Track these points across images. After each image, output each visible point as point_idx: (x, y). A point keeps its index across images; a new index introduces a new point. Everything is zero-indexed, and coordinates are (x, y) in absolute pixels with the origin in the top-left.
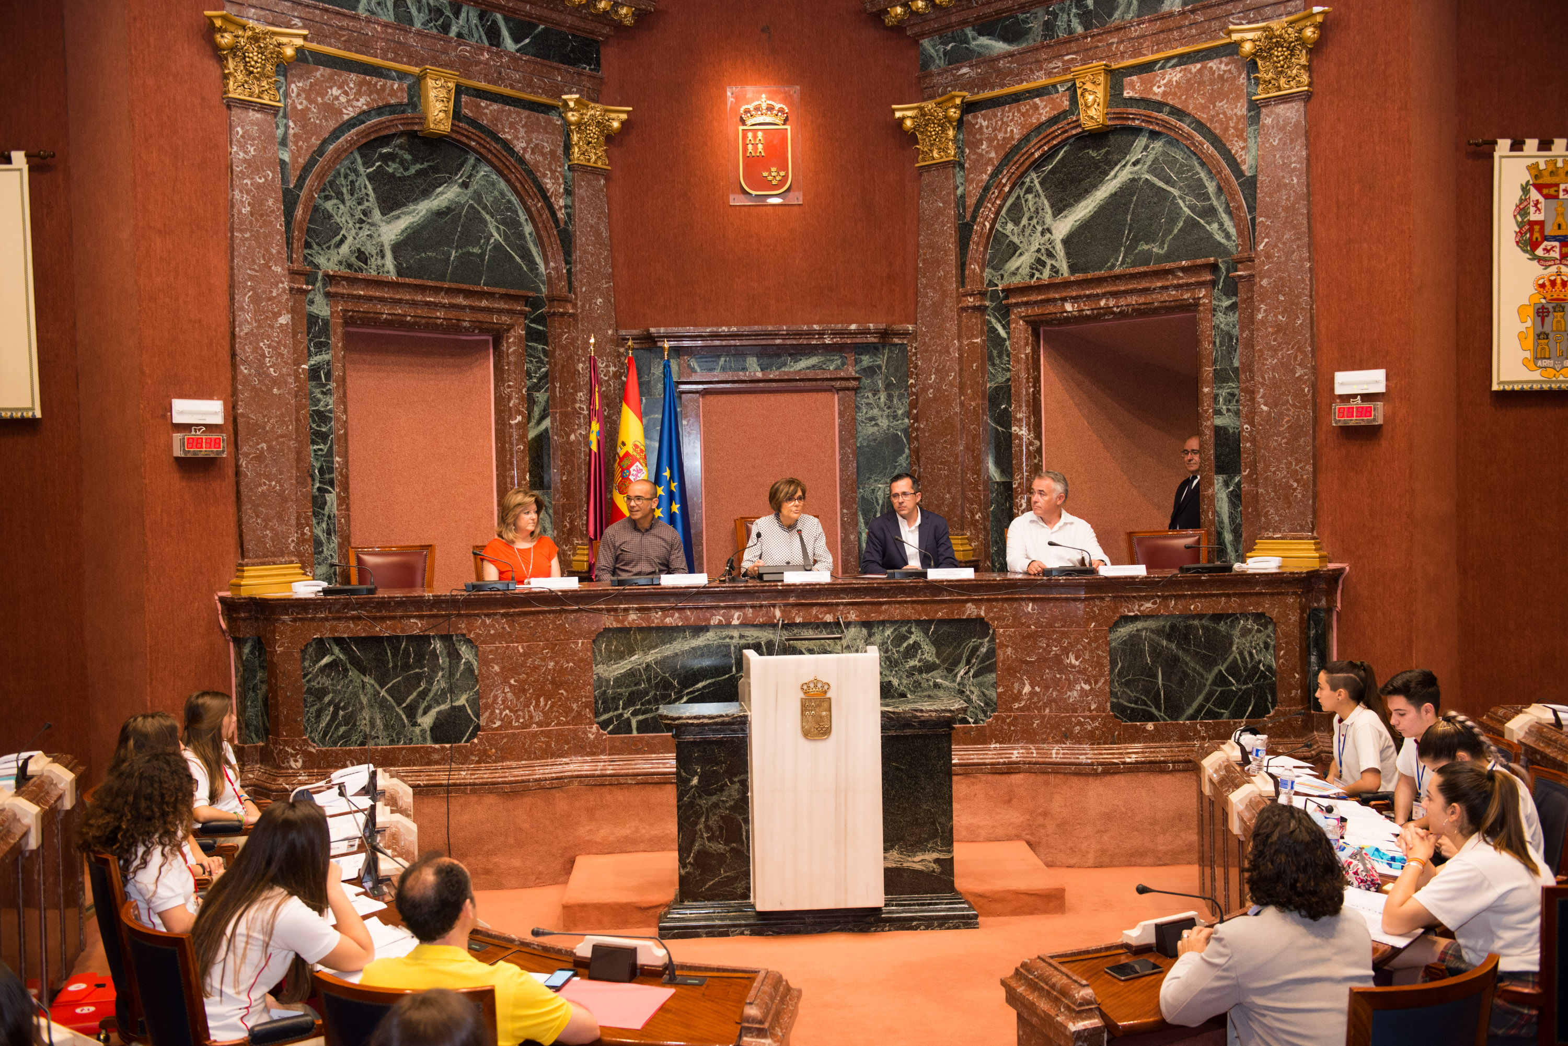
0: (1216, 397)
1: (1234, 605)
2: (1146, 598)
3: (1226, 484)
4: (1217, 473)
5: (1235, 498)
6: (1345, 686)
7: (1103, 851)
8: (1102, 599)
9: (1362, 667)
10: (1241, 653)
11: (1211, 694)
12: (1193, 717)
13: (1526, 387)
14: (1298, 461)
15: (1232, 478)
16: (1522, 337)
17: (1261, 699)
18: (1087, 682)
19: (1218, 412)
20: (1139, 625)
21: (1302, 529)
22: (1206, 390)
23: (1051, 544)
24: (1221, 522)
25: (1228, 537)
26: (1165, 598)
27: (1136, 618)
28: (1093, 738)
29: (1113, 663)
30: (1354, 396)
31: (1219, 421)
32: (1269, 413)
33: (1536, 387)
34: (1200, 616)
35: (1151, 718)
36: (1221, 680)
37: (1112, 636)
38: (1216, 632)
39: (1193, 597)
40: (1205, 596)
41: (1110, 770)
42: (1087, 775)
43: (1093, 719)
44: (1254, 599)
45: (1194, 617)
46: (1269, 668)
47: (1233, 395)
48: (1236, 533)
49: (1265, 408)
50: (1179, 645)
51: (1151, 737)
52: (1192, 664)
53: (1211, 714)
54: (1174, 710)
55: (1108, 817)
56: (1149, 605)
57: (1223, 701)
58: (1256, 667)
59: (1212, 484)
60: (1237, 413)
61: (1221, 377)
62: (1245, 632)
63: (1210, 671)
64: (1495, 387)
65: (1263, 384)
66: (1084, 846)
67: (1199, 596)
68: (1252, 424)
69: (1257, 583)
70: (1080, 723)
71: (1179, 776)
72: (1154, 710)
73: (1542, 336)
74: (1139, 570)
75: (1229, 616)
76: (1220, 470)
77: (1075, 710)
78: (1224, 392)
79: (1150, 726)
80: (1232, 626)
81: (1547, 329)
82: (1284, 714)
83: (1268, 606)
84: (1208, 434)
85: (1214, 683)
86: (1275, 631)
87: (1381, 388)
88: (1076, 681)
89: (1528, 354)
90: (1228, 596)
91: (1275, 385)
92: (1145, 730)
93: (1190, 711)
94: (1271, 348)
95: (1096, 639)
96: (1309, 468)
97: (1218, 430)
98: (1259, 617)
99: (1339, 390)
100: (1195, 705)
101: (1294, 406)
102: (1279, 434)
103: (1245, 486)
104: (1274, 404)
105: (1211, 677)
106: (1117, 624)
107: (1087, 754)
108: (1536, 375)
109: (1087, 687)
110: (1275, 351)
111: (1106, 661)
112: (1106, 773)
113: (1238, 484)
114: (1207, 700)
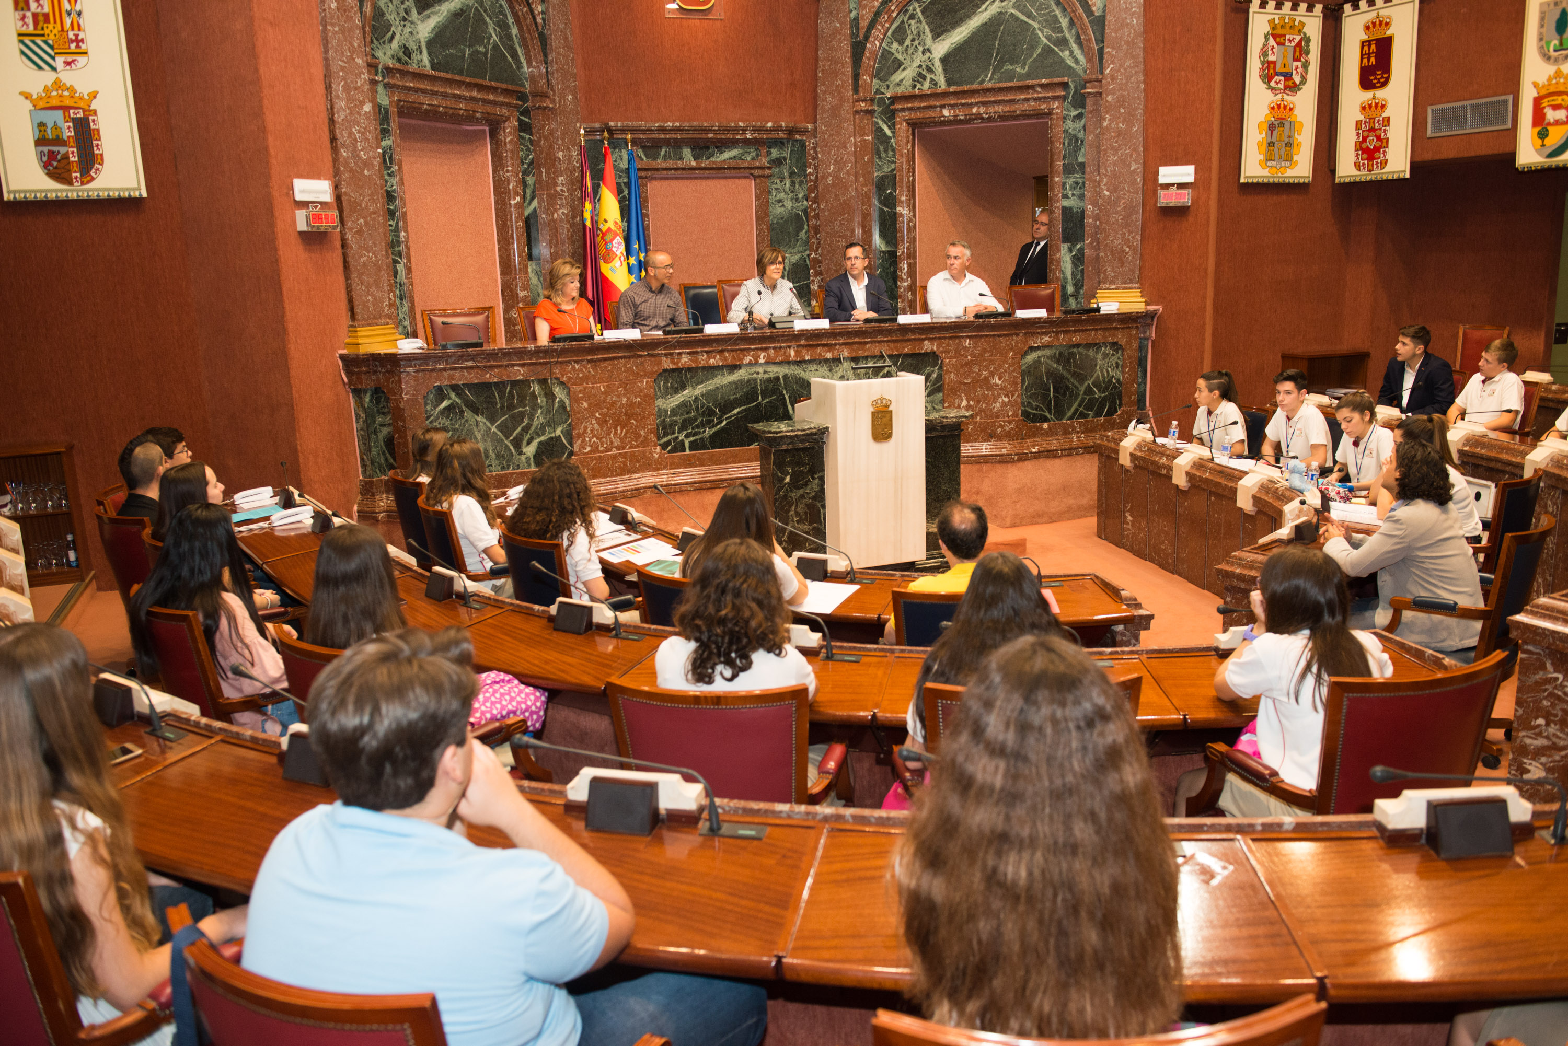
0: (1064, 184)
1: (1093, 336)
2: (1045, 334)
3: (1070, 250)
4: (1064, 242)
5: (1078, 260)
6: (1219, 388)
7: (1016, 516)
8: (1017, 335)
9: (1226, 374)
10: (1102, 371)
11: (1083, 401)
12: (1071, 418)
13: (1260, 180)
14: (1130, 232)
15: (1075, 246)
16: (1259, 144)
17: (1113, 402)
18: (1006, 396)
19: (1065, 196)
20: (1039, 353)
21: (1131, 282)
22: (1057, 179)
23: (981, 295)
24: (1065, 278)
25: (1070, 289)
26: (1057, 333)
27: (1038, 348)
28: (1009, 436)
29: (1023, 381)
30: (1173, 185)
31: (1066, 203)
32: (1110, 197)
33: (1266, 181)
34: (1078, 346)
35: (1046, 420)
36: (1089, 391)
37: (1023, 362)
38: (1087, 356)
39: (1075, 331)
40: (1082, 331)
41: (1023, 458)
42: (1007, 462)
43: (1010, 422)
44: (1111, 332)
45: (1074, 346)
46: (1118, 381)
47: (1077, 183)
48: (1078, 285)
49: (1107, 193)
50: (1064, 367)
51: (1047, 433)
52: (1071, 380)
53: (1083, 415)
54: (1060, 414)
55: (1020, 491)
56: (1047, 338)
57: (1089, 407)
58: (1110, 381)
59: (1059, 250)
60: (1082, 197)
61: (1068, 170)
62: (1106, 356)
63: (1082, 384)
64: (1242, 180)
65: (1106, 175)
66: (1004, 513)
67: (1078, 331)
68: (1095, 204)
69: (1114, 321)
70: (1001, 426)
71: (1064, 459)
72: (1047, 414)
73: (1271, 144)
74: (1042, 313)
75: (1096, 344)
76: (1066, 239)
77: (998, 417)
78: (1070, 181)
79: (1045, 426)
80: (1097, 352)
81: (1274, 139)
82: (1127, 413)
83: (1121, 338)
84: (1058, 213)
85: (1085, 393)
86: (1123, 355)
87: (1191, 179)
88: (999, 396)
89: (1262, 157)
90: (1096, 330)
91: (1115, 176)
92: (1042, 429)
93: (1069, 414)
94: (1113, 148)
95: (1013, 364)
96: (1139, 237)
97: (1065, 209)
98: (1114, 344)
99: (1162, 180)
100: (1073, 409)
101: (1129, 191)
102: (1117, 213)
103: (1087, 251)
104: (1114, 190)
105: (1083, 389)
106: (1026, 353)
107: (1006, 448)
108: (1265, 172)
109: (1006, 400)
110: (1116, 150)
111: (1019, 380)
112: (1020, 460)
113: (1081, 251)
114: (1080, 405)
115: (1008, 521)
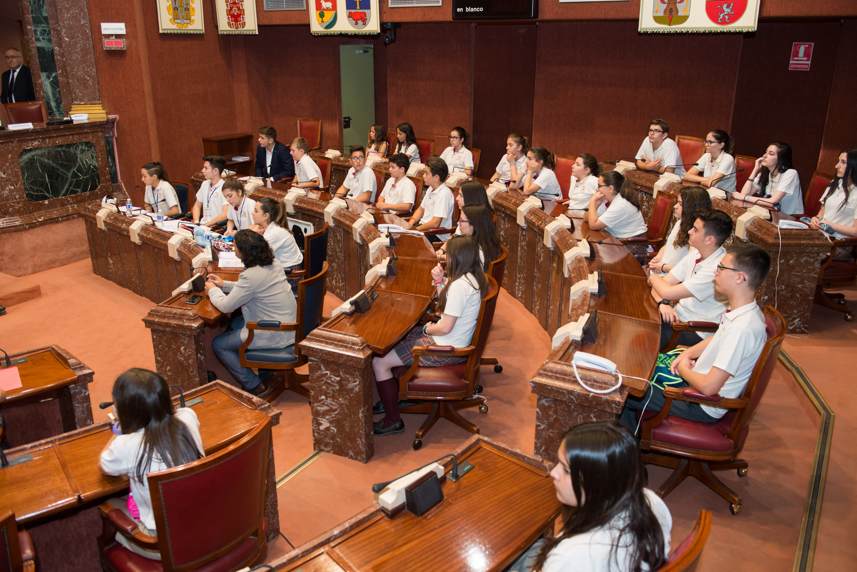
0: (35, 31)
1: (70, 139)
2: (35, 140)
3: (48, 77)
4: (42, 71)
5: (55, 84)
6: (156, 173)
7: (35, 265)
8: (13, 142)
10: (82, 161)
11: (71, 182)
12: (65, 195)
13: (172, 32)
14: (88, 67)
15: (51, 74)
16: (168, 8)
17: (94, 181)
18: (12, 185)
19: (38, 40)
20: (33, 153)
21: (95, 99)
22: (29, 27)
24: (48, 97)
25: (53, 104)
26: (43, 139)
27: (31, 150)
28: (19, 212)
29: (23, 174)
30: (112, 35)
31: (39, 44)
32: (70, 42)
33: (176, 32)
34: (61, 146)
35: (46, 198)
36: (75, 175)
37: (20, 160)
38: (70, 153)
39: (57, 137)
40: (62, 136)
41: (32, 226)
42: (21, 231)
43: (18, 203)
44: (84, 135)
45: (58, 146)
46: (95, 167)
47: (45, 31)
48: (58, 103)
49: (67, 39)
50: (53, 161)
51: (48, 207)
52: (61, 169)
53: (73, 192)
54: (56, 193)
55: (35, 249)
56: (36, 143)
57: (77, 185)
58: (89, 167)
59: (40, 78)
60: (50, 40)
61: (37, 21)
62: (83, 151)
63: (69, 172)
64: (161, 32)
65: (64, 27)
66: (25, 265)
67: (59, 136)
68: (60, 46)
69: (85, 128)
70: (11, 206)
71: (64, 223)
72: (46, 194)
73: (176, 9)
74: (29, 126)
75: (74, 144)
76: (44, 70)
77: (8, 200)
78: (40, 29)
79: (46, 202)
80: (76, 149)
81: (177, 6)
82: (105, 187)
83: (90, 138)
84: (34, 51)
85: (72, 177)
86: (95, 150)
87: (124, 32)
88: (6, 185)
89: (171, 17)
90: (73, 135)
91: (70, 28)
92: (44, 204)
93: (63, 192)
94: (66, 8)
95: (13, 163)
96: (94, 70)
97: (39, 49)
98: (87, 144)
99: (104, 32)
100: (65, 189)
101: (82, 39)
102: (76, 53)
103: (60, 79)
104: (72, 38)
105: (70, 175)
106: (21, 154)
107: (17, 221)
108: (175, 27)
109: (12, 188)
110: (68, 10)
111: (20, 173)
112: (30, 228)
113: (56, 77)
114: (70, 186)
115: (30, 270)
